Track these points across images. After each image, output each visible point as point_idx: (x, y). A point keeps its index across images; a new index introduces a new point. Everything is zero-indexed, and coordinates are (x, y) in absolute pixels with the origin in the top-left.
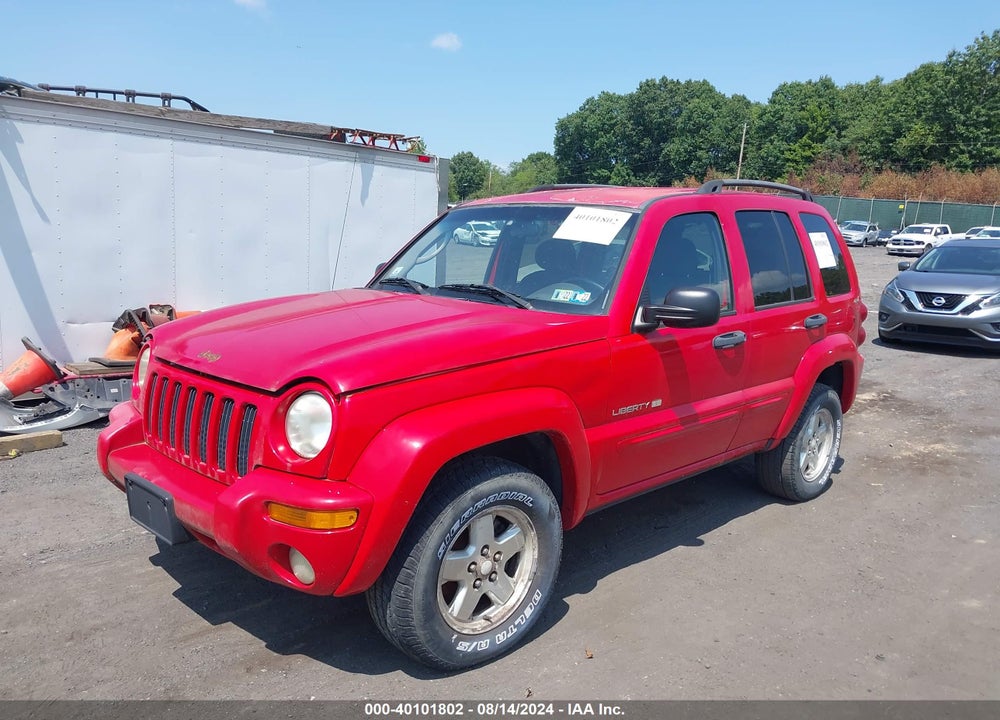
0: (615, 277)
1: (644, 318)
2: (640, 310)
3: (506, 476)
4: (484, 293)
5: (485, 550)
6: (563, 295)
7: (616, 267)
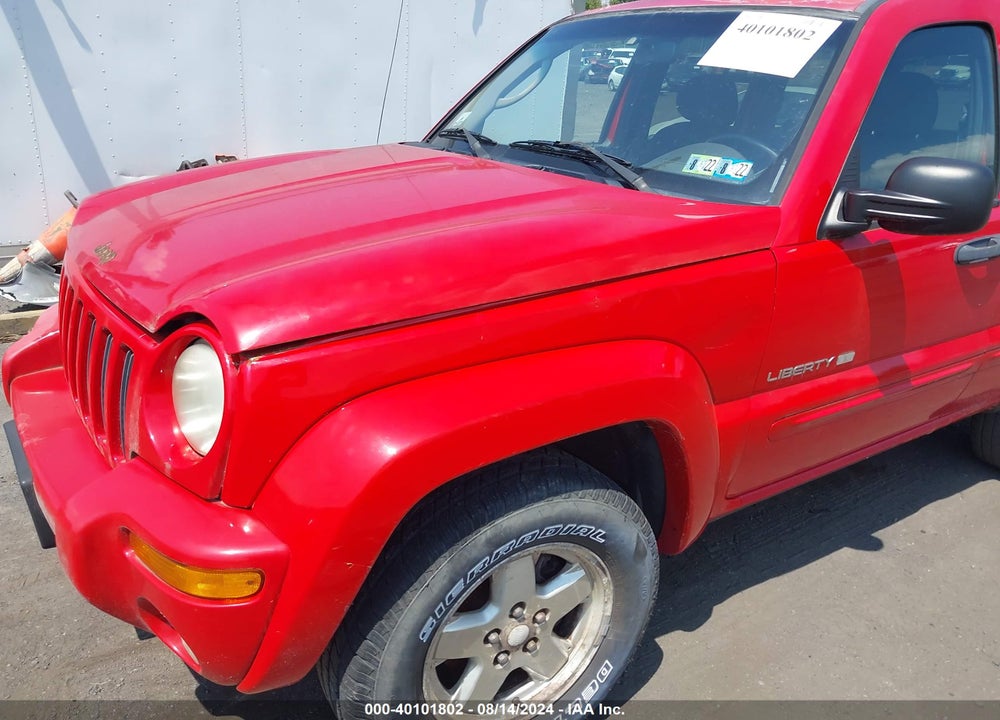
0: (799, 135)
1: (845, 212)
2: (839, 197)
3: (557, 499)
4: (575, 157)
5: (518, 610)
6: (704, 164)
7: (802, 117)
